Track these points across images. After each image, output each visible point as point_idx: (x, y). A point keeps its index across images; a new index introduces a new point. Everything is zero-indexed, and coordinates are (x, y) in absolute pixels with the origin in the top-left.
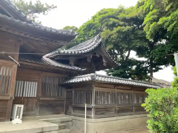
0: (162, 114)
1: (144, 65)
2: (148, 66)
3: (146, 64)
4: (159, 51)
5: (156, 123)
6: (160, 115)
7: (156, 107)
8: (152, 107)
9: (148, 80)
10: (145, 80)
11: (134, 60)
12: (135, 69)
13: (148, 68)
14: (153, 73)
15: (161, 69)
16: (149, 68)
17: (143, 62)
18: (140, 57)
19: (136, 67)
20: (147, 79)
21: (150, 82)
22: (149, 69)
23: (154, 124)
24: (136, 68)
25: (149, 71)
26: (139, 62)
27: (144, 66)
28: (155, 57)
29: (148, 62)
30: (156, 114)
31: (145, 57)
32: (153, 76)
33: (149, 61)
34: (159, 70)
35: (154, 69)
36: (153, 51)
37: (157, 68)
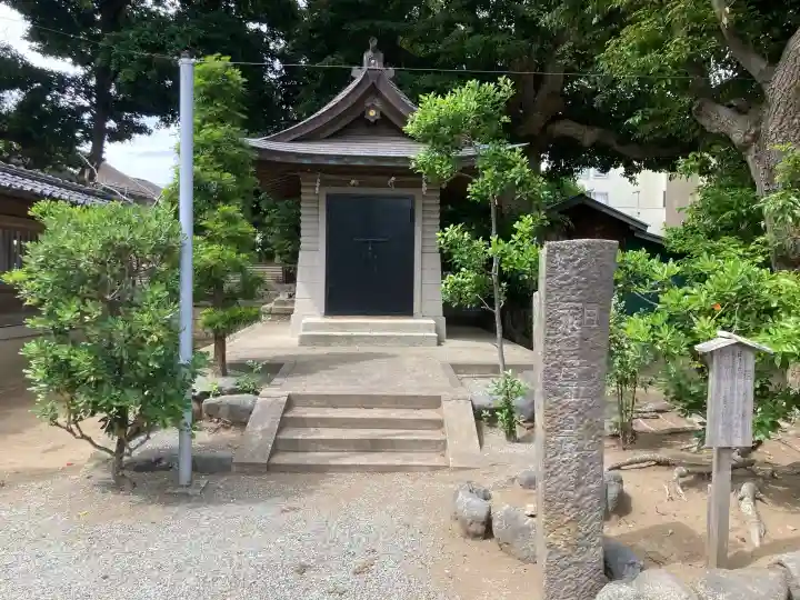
0: (95, 310)
1: (68, 97)
2: (87, 104)
3: (77, 92)
4: (143, 46)
5: (63, 352)
6: (87, 318)
7: (71, 284)
8: (55, 284)
9: (76, 172)
10: (61, 171)
11: (13, 57)
12: (13, 109)
13: (87, 116)
14: (106, 144)
15: (142, 130)
16: (90, 120)
17: (62, 82)
18: (46, 51)
19: (20, 98)
20: (75, 168)
21: (84, 183)
22: (86, 122)
23: (56, 358)
24: (20, 106)
25: (86, 130)
26: (41, 75)
27: (65, 101)
28: (121, 66)
29: (87, 86)
30: (68, 316)
31: (73, 58)
32: (104, 156)
33: (93, 83)
34: (134, 135)
35: (111, 124)
36: (114, 34)
37: (126, 122)
